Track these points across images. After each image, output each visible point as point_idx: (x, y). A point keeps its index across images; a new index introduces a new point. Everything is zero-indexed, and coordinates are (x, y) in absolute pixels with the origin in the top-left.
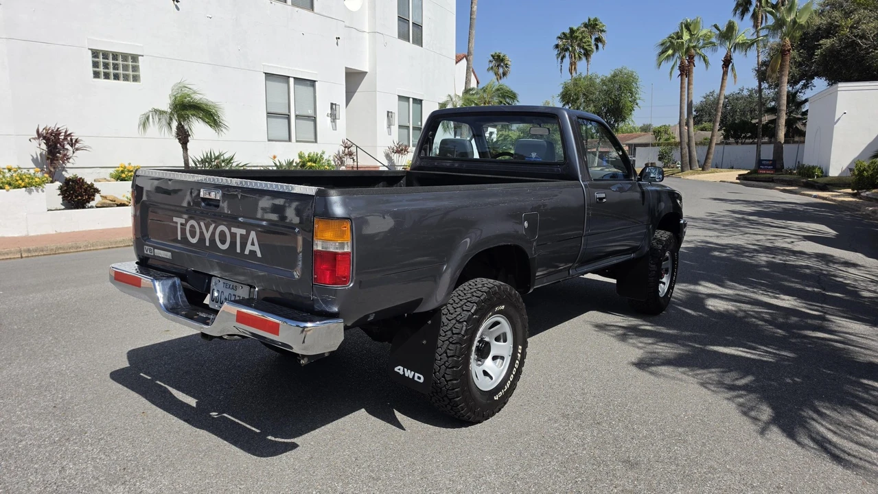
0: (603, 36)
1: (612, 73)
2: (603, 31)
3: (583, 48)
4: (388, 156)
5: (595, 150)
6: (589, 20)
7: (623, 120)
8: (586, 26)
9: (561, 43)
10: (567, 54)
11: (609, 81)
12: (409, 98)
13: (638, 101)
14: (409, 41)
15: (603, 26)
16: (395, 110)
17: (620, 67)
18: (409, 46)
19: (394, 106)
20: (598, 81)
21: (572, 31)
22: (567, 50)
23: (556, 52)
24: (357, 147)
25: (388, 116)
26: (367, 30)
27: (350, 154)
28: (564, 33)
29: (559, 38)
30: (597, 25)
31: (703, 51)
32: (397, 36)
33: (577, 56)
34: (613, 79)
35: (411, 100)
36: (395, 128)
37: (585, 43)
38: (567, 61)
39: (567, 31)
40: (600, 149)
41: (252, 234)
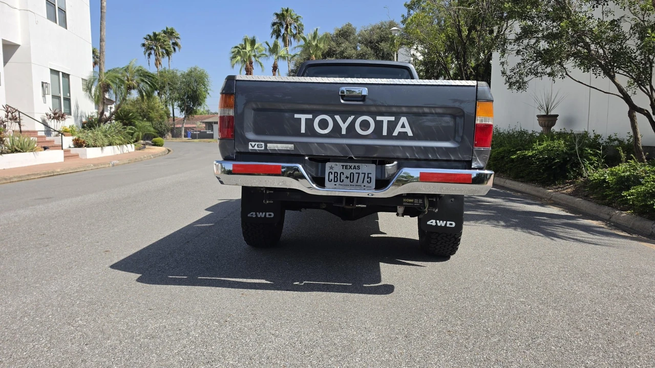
0: (178, 41)
1: (189, 69)
2: (178, 38)
3: (164, 48)
4: (44, 123)
5: (180, 126)
6: (167, 28)
7: (200, 104)
8: (165, 32)
9: (147, 43)
10: (153, 52)
11: (187, 75)
12: (59, 72)
13: (209, 91)
14: (56, 23)
15: (178, 34)
16: (49, 81)
17: (193, 66)
18: (56, 27)
19: (47, 78)
20: (179, 74)
21: (155, 35)
22: (152, 49)
23: (143, 49)
24: (19, 112)
25: (43, 86)
26: (18, 6)
27: (14, 119)
28: (149, 35)
29: (145, 39)
30: (173, 33)
32: (46, 17)
33: (161, 54)
34: (189, 74)
35: (61, 74)
36: (49, 98)
37: (166, 45)
38: (153, 57)
39: (152, 35)
40: (185, 126)
41: (403, 120)
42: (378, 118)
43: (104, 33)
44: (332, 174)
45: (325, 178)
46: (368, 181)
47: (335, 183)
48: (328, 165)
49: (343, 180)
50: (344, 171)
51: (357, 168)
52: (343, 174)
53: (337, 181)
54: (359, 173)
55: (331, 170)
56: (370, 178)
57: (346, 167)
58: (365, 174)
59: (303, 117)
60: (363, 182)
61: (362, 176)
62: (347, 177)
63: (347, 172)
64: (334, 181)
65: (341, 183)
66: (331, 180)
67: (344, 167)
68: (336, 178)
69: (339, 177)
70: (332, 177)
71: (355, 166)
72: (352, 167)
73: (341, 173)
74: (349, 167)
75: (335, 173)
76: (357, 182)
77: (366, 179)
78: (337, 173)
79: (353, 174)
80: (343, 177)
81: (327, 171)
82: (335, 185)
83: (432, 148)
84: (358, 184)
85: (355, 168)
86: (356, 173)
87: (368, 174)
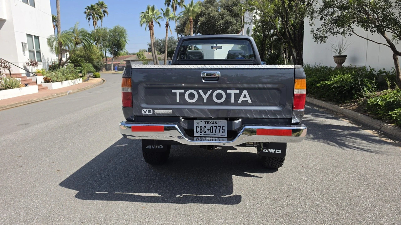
0: (106, 10)
1: (114, 27)
2: (106, 8)
3: (98, 15)
4: (25, 69)
5: (111, 63)
6: (99, 2)
7: (122, 49)
8: (98, 4)
9: (87, 12)
10: (91, 17)
11: (113, 31)
12: (32, 35)
13: (127, 41)
14: (28, 4)
15: (106, 5)
16: (26, 42)
17: (117, 25)
18: (28, 7)
19: (25, 40)
20: (108, 31)
21: (92, 6)
22: (90, 15)
23: (85, 15)
24: (9, 63)
25: (22, 45)
27: (6, 67)
28: (88, 7)
29: (86, 9)
30: (103, 4)
31: (158, 20)
32: (22, 1)
33: (96, 18)
34: (114, 30)
35: (33, 36)
36: (27, 52)
37: (99, 12)
38: (91, 20)
39: (90, 6)
40: (113, 63)
41: (245, 92)
42: (228, 91)
43: (59, 9)
44: (198, 127)
45: (194, 130)
46: (222, 132)
47: (201, 133)
48: (196, 121)
49: (206, 131)
50: (206, 125)
51: (215, 123)
52: (206, 127)
53: (202, 132)
54: (216, 127)
55: (198, 125)
56: (224, 129)
57: (207, 123)
58: (220, 127)
59: (178, 92)
60: (219, 133)
61: (218, 128)
62: (208, 130)
63: (209, 126)
64: (200, 132)
65: (205, 133)
66: (198, 131)
67: (206, 123)
68: (201, 130)
69: (203, 129)
70: (198, 129)
71: (213, 122)
72: (212, 123)
73: (204, 127)
74: (209, 123)
75: (200, 126)
76: (215, 133)
77: (221, 131)
78: (202, 127)
79: (212, 127)
80: (206, 129)
81: (195, 125)
82: (201, 135)
83: (265, 111)
84: (216, 134)
85: (213, 123)
86: (215, 127)
87: (222, 127)
